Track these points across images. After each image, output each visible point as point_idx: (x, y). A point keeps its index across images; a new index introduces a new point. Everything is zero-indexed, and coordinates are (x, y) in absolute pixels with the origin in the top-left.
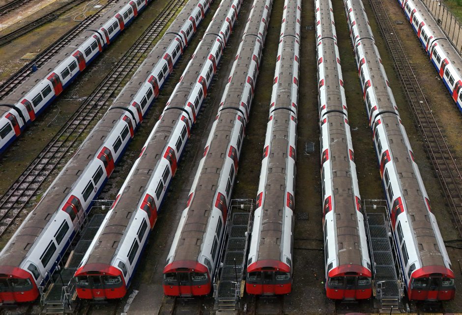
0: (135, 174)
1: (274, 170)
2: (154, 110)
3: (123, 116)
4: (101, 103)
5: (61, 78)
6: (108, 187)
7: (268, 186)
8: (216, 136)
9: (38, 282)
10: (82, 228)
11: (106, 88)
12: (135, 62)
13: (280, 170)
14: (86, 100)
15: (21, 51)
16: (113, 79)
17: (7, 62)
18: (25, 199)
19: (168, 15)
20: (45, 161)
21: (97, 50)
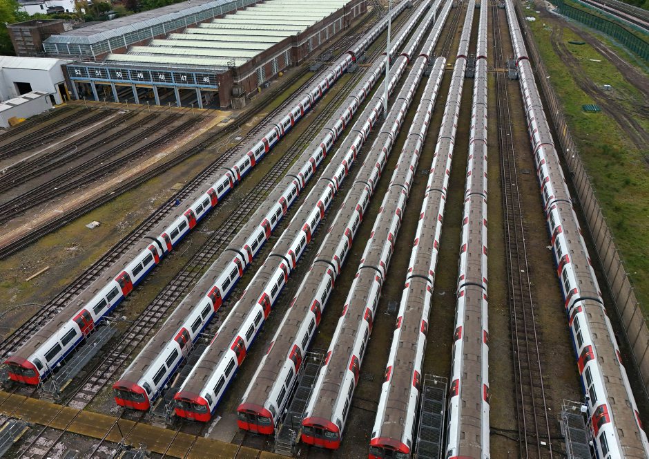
0: (233, 316)
1: (346, 330)
2: (265, 250)
3: (235, 258)
4: (224, 238)
5: (195, 214)
6: (214, 319)
7: (337, 346)
8: (305, 288)
9: (150, 396)
10: (189, 355)
11: (230, 224)
12: (258, 199)
13: (351, 331)
14: (213, 234)
15: (173, 180)
16: (237, 215)
17: (161, 191)
18: (155, 320)
19: (295, 151)
20: (174, 288)
21: (228, 186)
